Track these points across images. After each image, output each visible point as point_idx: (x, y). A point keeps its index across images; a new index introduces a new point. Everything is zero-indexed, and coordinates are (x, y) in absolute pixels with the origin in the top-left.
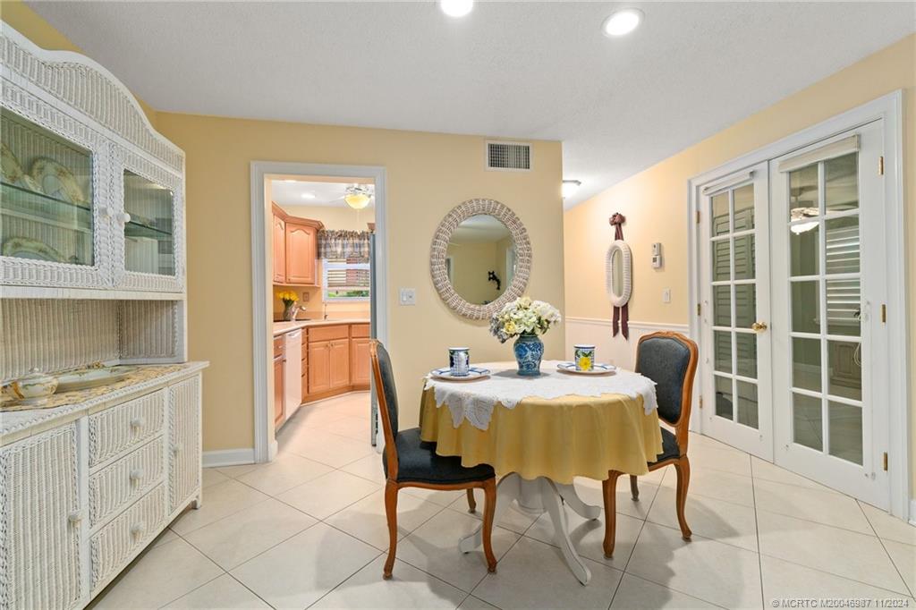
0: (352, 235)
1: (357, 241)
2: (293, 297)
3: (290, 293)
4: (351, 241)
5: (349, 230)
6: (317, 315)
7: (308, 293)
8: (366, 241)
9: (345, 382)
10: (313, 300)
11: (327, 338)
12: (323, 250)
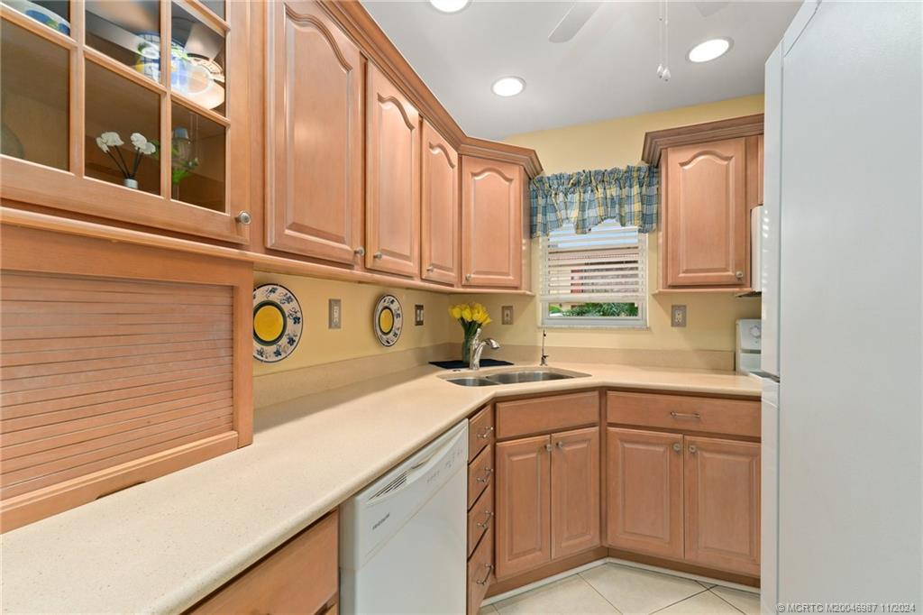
0: (602, 178)
1: (613, 191)
2: (479, 316)
3: (472, 308)
4: (600, 193)
5: (593, 170)
6: (528, 352)
7: (510, 308)
8: (636, 189)
9: (591, 539)
10: (521, 322)
11: (543, 428)
12: (540, 218)
